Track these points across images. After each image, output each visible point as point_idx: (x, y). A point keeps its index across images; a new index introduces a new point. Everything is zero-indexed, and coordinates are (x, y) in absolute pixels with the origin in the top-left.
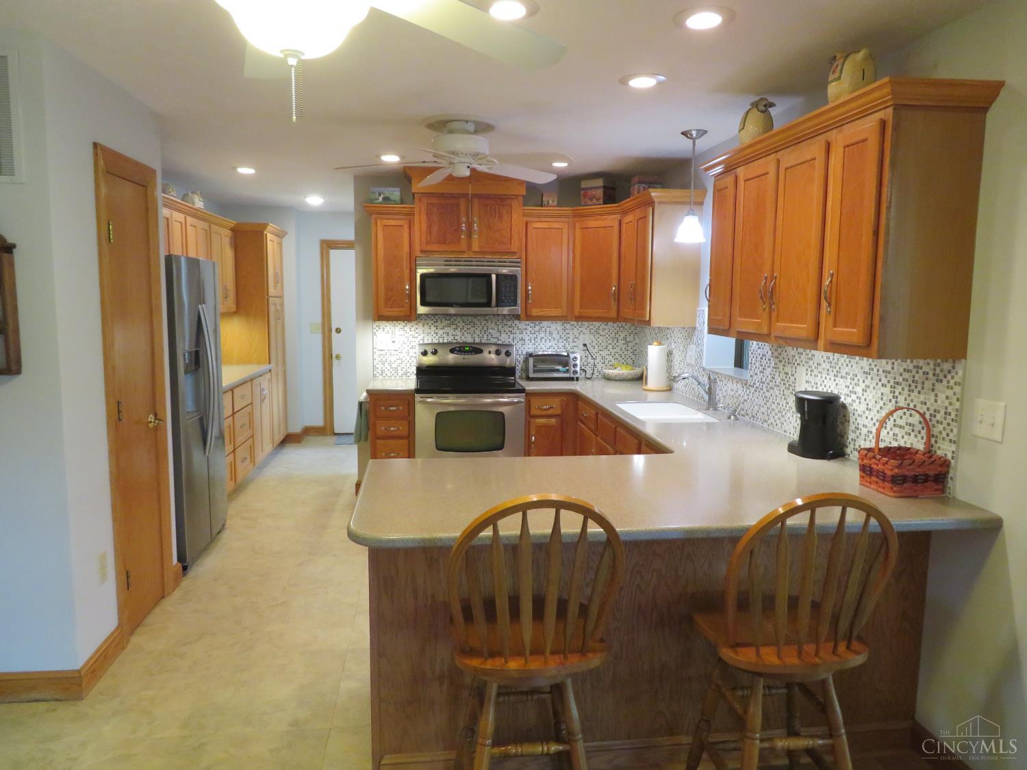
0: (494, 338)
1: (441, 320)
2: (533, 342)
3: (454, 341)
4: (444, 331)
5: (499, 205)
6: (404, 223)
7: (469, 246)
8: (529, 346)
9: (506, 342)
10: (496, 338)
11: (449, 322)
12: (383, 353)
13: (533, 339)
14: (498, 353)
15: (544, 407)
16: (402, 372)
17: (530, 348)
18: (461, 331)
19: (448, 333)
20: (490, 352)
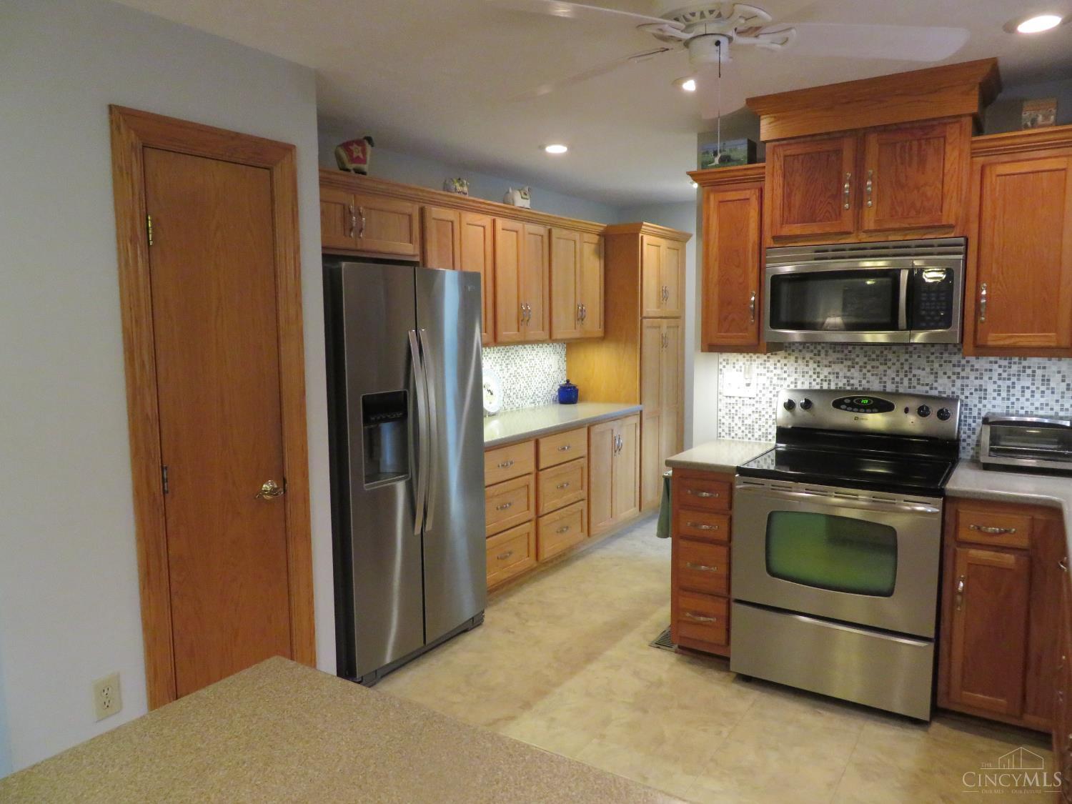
0: (923, 385)
1: (827, 352)
2: (1004, 394)
3: (848, 388)
4: (829, 370)
5: (919, 140)
6: (752, 195)
7: (858, 219)
8: (994, 402)
9: (949, 393)
10: (927, 385)
11: (840, 355)
12: (733, 401)
13: (1004, 389)
14: (923, 412)
15: (990, 529)
16: (760, 433)
17: (996, 406)
18: (861, 371)
19: (837, 373)
20: (906, 411)
